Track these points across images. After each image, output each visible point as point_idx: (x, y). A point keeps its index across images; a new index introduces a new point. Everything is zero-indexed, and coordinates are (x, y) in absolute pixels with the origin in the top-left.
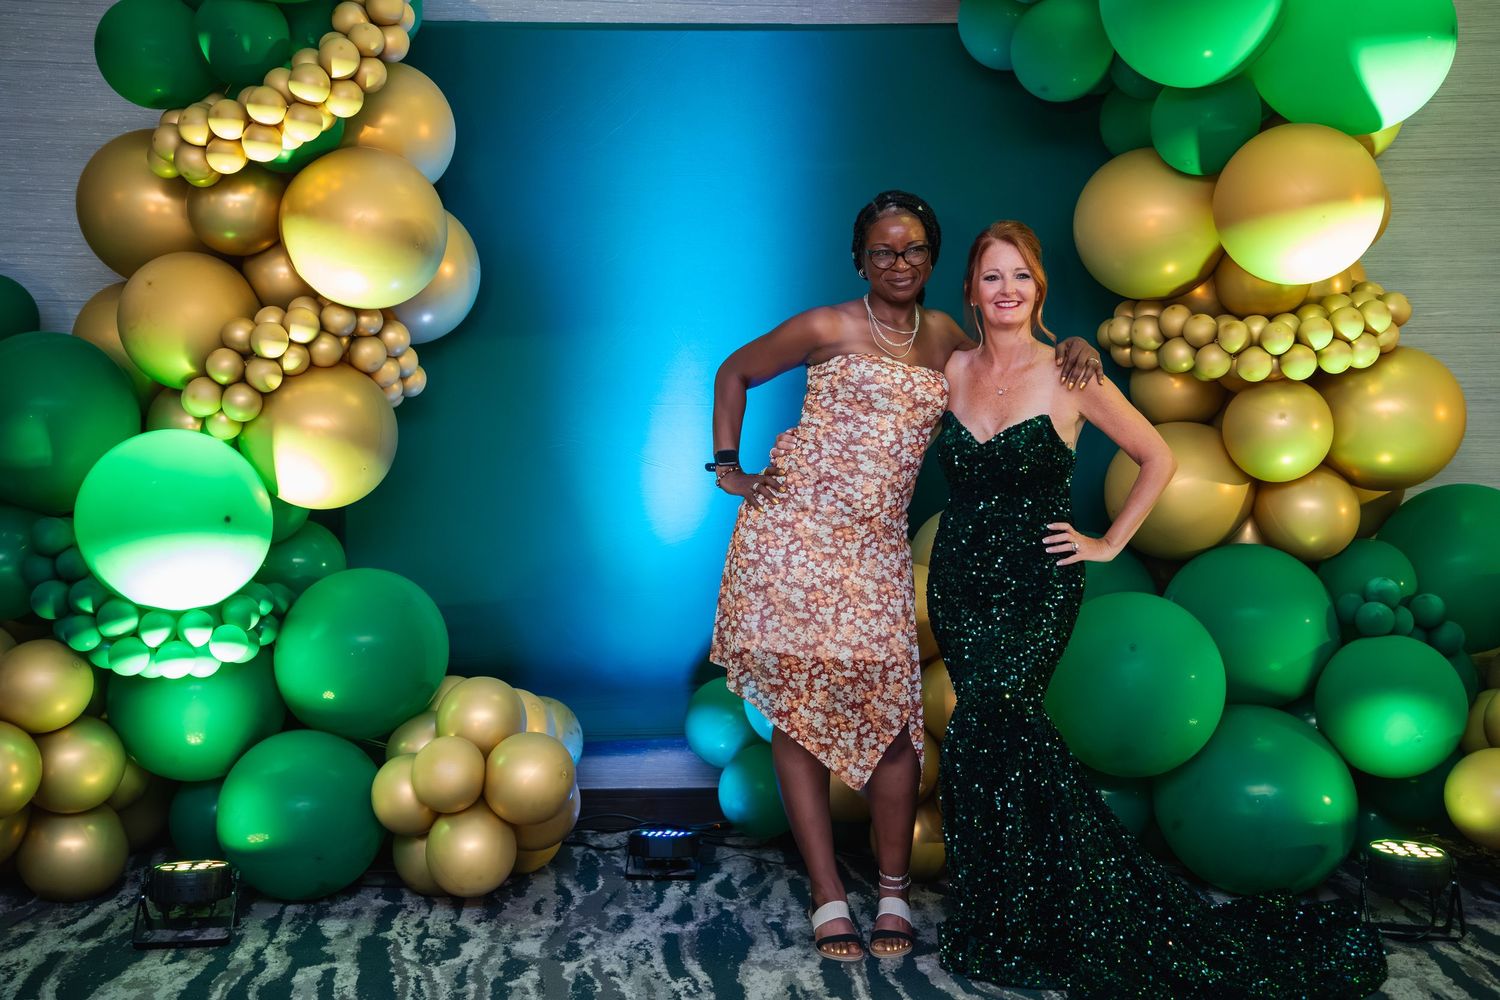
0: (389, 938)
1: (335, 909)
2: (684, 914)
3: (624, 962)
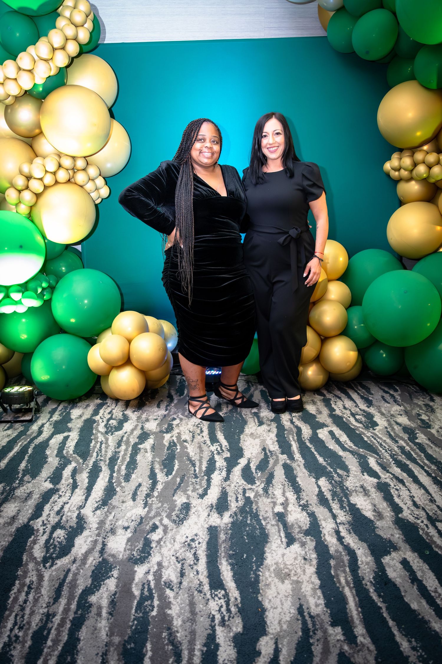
0: (96, 420)
1: (79, 404)
3: (191, 434)
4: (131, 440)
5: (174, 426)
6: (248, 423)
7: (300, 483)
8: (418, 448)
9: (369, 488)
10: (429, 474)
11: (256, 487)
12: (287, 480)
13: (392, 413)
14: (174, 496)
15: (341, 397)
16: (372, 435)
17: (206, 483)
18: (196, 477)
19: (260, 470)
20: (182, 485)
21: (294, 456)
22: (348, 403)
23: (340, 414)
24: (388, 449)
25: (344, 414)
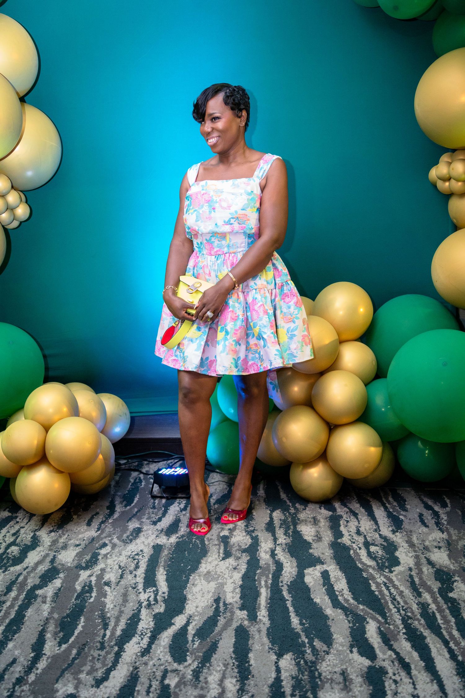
2: (172, 529)
3: (120, 571)
4: (29, 581)
5: (100, 557)
6: (209, 554)
7: (252, 662)
8: (449, 608)
9: (353, 676)
10: (453, 656)
11: (186, 667)
12: (233, 656)
13: (427, 543)
14: (57, 681)
15: (357, 514)
16: (385, 580)
17: (112, 659)
18: (102, 648)
19: (199, 637)
20: (76, 661)
21: (258, 614)
22: (366, 524)
23: (348, 543)
24: (403, 607)
25: (354, 543)
